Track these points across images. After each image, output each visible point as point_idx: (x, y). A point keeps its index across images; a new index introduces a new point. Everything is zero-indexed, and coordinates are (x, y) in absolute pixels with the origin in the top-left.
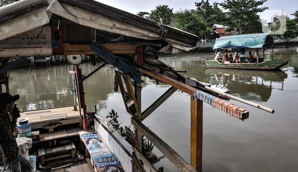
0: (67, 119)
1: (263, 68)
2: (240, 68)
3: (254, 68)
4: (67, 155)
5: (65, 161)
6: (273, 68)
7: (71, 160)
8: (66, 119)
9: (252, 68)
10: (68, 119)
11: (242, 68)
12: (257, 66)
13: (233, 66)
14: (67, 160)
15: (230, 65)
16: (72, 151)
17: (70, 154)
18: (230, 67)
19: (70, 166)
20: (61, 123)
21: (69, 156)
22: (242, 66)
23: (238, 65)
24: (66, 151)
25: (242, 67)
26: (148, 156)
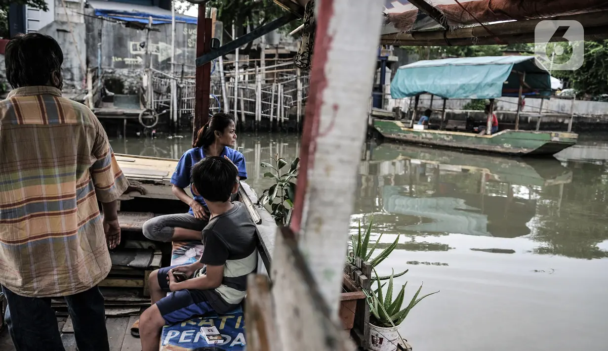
0: (162, 184)
1: (498, 149)
2: (447, 144)
3: (479, 147)
4: (131, 283)
5: (120, 299)
6: (525, 151)
7: (140, 300)
8: (158, 184)
9: (473, 147)
10: (164, 185)
11: (450, 144)
12: (485, 142)
13: (431, 139)
14: (130, 296)
15: (424, 135)
16: (146, 272)
17: (141, 282)
18: (423, 140)
19: (129, 316)
20: (143, 192)
21: (138, 286)
22: (451, 139)
23: (442, 137)
24: (127, 268)
25: (449, 142)
26: (381, 343)
